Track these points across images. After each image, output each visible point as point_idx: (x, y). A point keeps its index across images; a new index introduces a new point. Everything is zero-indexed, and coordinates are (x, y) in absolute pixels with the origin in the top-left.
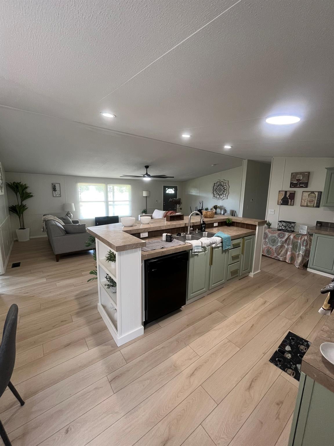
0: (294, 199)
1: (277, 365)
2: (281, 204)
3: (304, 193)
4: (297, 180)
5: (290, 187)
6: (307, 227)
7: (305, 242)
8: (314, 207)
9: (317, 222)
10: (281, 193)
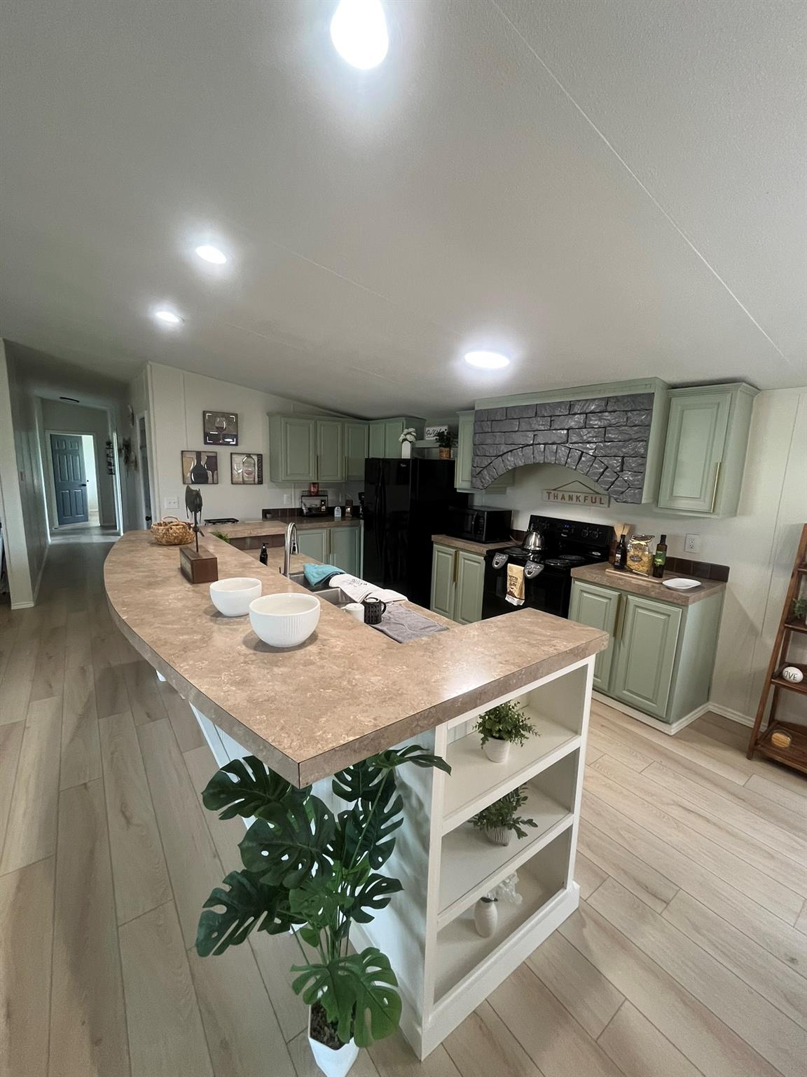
0: (217, 470)
3: (233, 456)
4: (217, 428)
5: (206, 443)
8: (255, 484)
9: (263, 510)
10: (188, 455)
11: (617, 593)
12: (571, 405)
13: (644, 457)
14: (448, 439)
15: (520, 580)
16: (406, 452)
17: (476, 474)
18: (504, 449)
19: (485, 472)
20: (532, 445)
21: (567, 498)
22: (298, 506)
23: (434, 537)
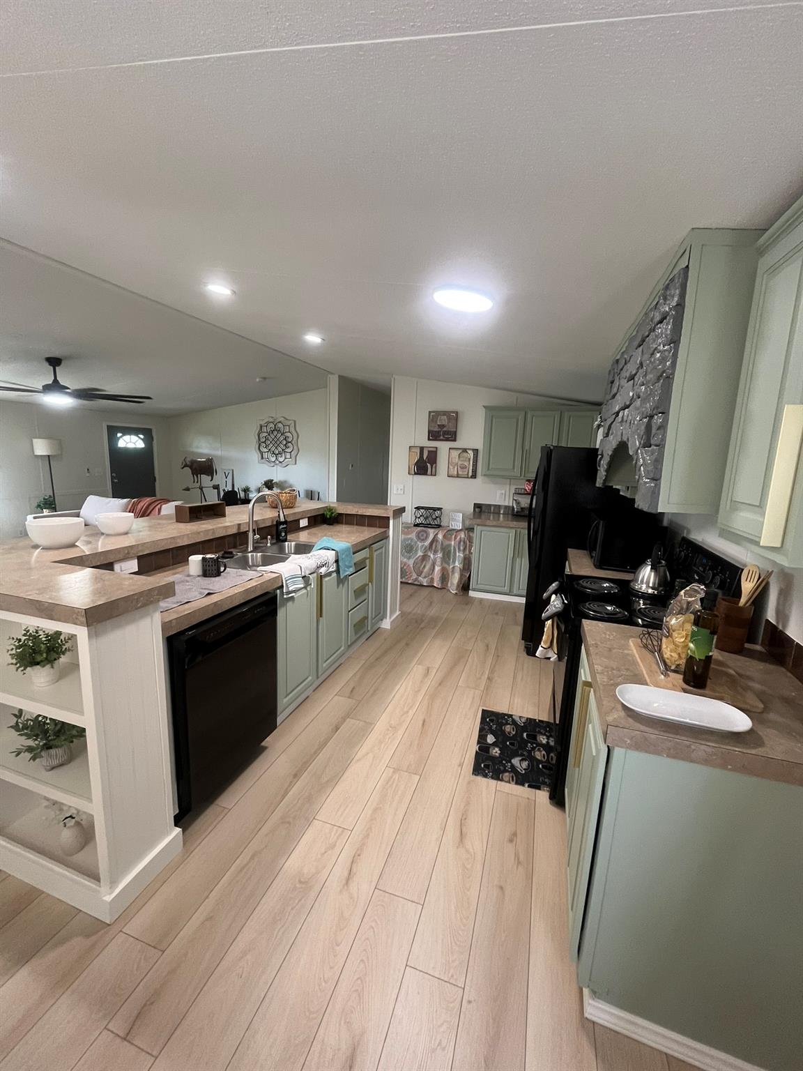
0: (436, 463)
1: (485, 776)
2: (415, 474)
3: (451, 451)
4: (439, 425)
5: (429, 439)
6: (461, 515)
7: (462, 543)
8: (468, 478)
9: (475, 504)
10: (413, 449)
13: (661, 411)
17: (599, 466)
18: (608, 424)
19: (602, 462)
22: (511, 505)
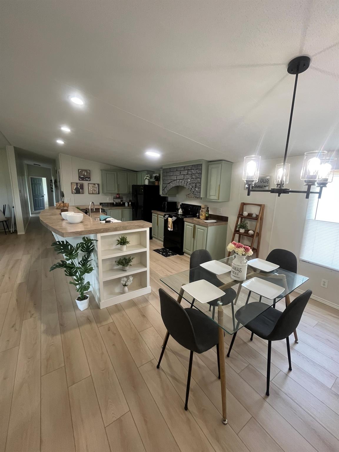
0: (83, 189)
1: (168, 257)
3: (89, 184)
4: (83, 175)
9: (100, 202)
10: (73, 184)
11: (193, 225)
12: (184, 167)
13: (200, 183)
14: (157, 179)
15: (171, 223)
16: (147, 183)
17: (163, 190)
18: (170, 181)
19: (165, 189)
20: (176, 180)
21: (191, 197)
22: (113, 202)
23: (152, 211)
